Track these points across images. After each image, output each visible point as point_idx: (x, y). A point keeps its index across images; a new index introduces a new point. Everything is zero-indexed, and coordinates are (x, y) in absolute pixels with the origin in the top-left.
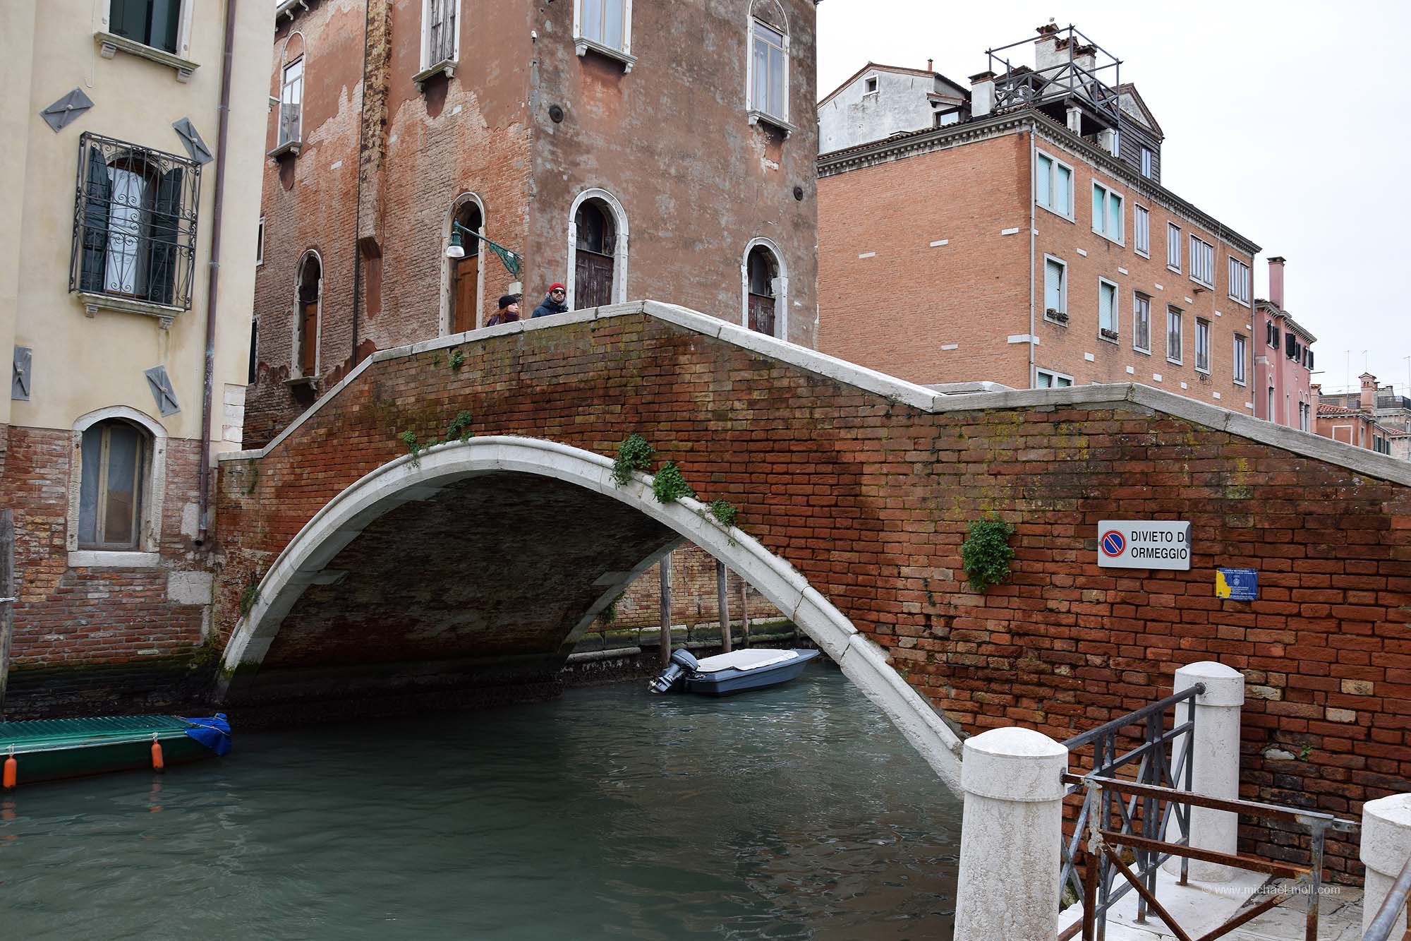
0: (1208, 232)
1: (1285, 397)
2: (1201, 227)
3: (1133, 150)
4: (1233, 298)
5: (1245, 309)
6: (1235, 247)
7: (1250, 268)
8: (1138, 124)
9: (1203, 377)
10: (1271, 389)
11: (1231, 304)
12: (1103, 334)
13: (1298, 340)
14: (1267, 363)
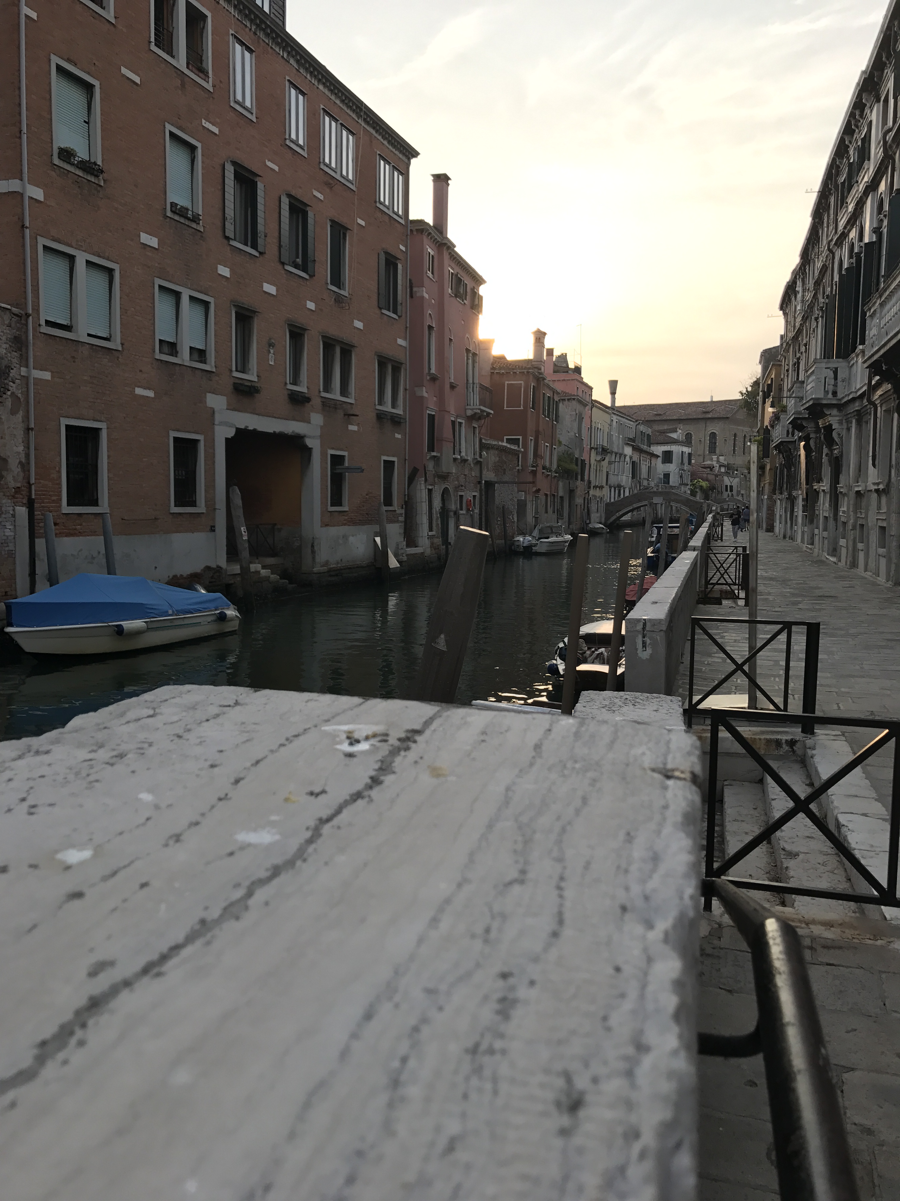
0: (349, 111)
1: (447, 341)
2: (338, 102)
4: (381, 207)
5: (397, 225)
6: (385, 142)
7: (405, 174)
9: (339, 300)
10: (430, 328)
11: (379, 215)
12: (173, 212)
13: (467, 280)
14: (426, 296)
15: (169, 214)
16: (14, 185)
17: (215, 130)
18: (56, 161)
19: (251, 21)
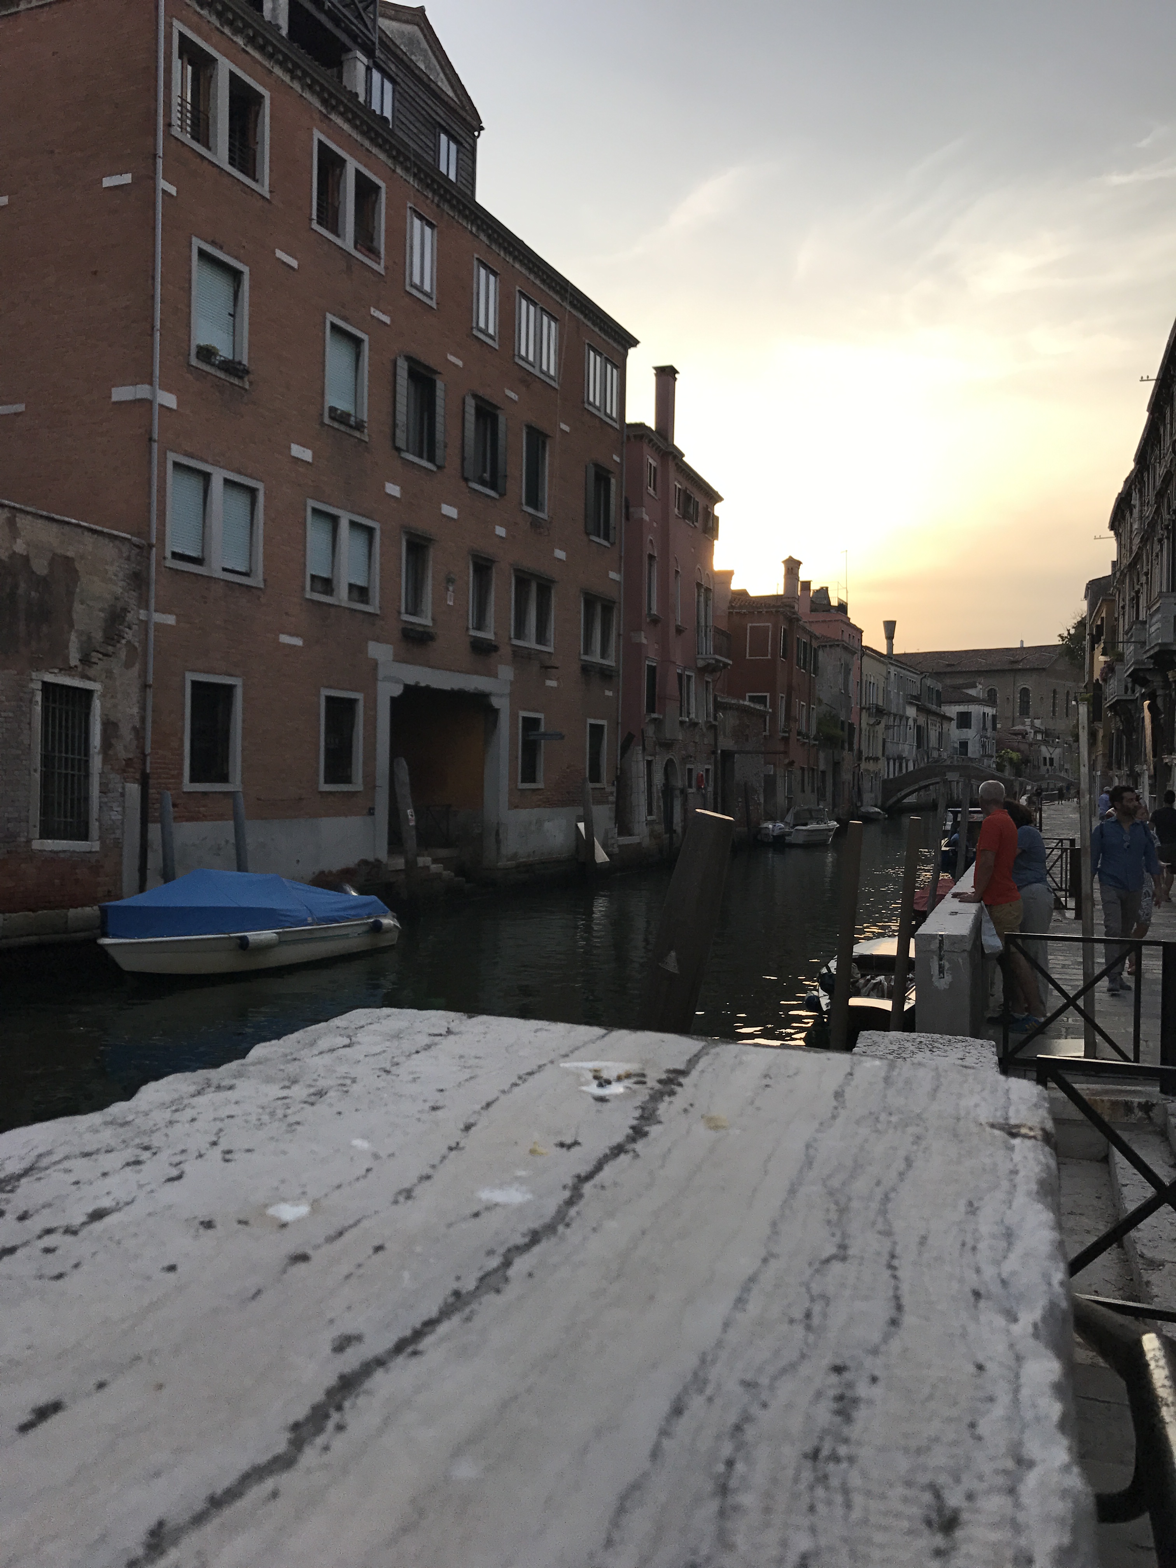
0: (551, 293)
1: (672, 574)
2: (538, 282)
3: (423, 129)
4: (591, 408)
5: (610, 430)
6: (597, 330)
7: (621, 368)
8: (433, 85)
9: (536, 524)
10: (651, 557)
11: (587, 418)
12: (332, 418)
13: (698, 497)
14: (646, 518)
15: (327, 420)
16: (142, 391)
17: (386, 319)
18: (194, 362)
19: (434, 192)
